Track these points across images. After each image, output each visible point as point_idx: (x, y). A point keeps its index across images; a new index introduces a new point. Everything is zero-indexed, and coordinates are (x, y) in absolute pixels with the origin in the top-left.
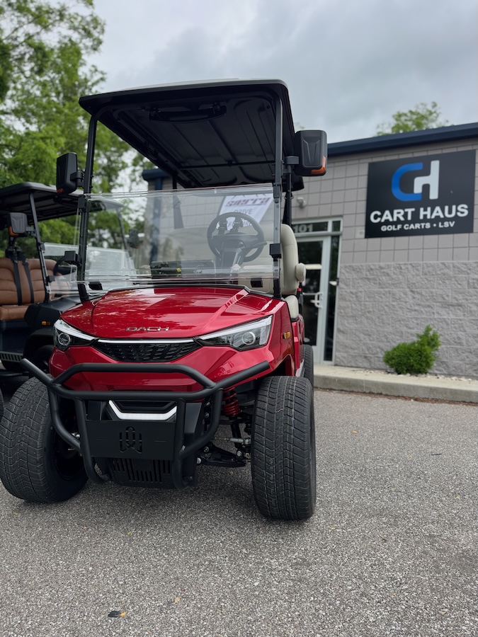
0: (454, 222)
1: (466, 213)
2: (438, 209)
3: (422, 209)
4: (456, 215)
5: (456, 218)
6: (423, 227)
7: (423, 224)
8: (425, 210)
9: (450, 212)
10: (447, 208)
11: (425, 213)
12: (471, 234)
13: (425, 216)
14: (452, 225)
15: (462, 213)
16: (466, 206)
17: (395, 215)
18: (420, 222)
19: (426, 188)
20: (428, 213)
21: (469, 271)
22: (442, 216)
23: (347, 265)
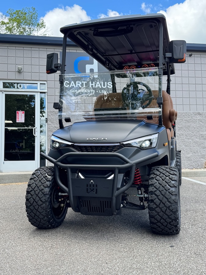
1: (112, 86)
4: (107, 87)
5: (107, 89)
7: (91, 91)
8: (92, 83)
9: (104, 86)
11: (92, 84)
13: (92, 86)
17: (77, 84)
19: (92, 70)
20: (94, 84)
22: (100, 87)
23: (52, 111)
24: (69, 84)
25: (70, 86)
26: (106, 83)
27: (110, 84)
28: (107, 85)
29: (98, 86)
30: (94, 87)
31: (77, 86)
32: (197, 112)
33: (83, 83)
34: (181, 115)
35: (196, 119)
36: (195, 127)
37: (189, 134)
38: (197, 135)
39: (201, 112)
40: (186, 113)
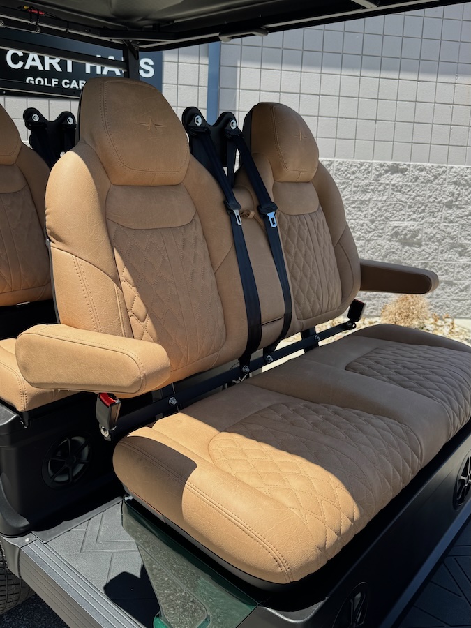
1: (152, 72)
15: (146, 71)
24: (24, 59)
25: (27, 67)
27: (147, 64)
29: (111, 69)
30: (99, 71)
31: (47, 68)
32: (390, 163)
34: (346, 170)
35: (387, 184)
36: (380, 205)
37: (362, 226)
38: (382, 229)
39: (402, 164)
40: (362, 165)
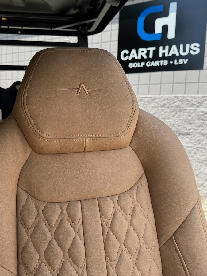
0: (187, 60)
1: (198, 51)
2: (174, 47)
3: (161, 48)
4: (189, 52)
5: (189, 56)
6: (161, 64)
7: (161, 62)
8: (164, 49)
9: (184, 50)
10: (181, 46)
11: (164, 51)
12: (201, 71)
13: (164, 54)
14: (186, 62)
15: (195, 51)
16: (198, 45)
17: (140, 53)
18: (160, 59)
19: (165, 28)
20: (166, 51)
21: (198, 105)
22: (177, 54)
25: (130, 59)
26: (188, 46)
27: (195, 46)
28: (190, 49)
29: (174, 53)
30: (166, 55)
31: (140, 58)
33: (149, 51)
